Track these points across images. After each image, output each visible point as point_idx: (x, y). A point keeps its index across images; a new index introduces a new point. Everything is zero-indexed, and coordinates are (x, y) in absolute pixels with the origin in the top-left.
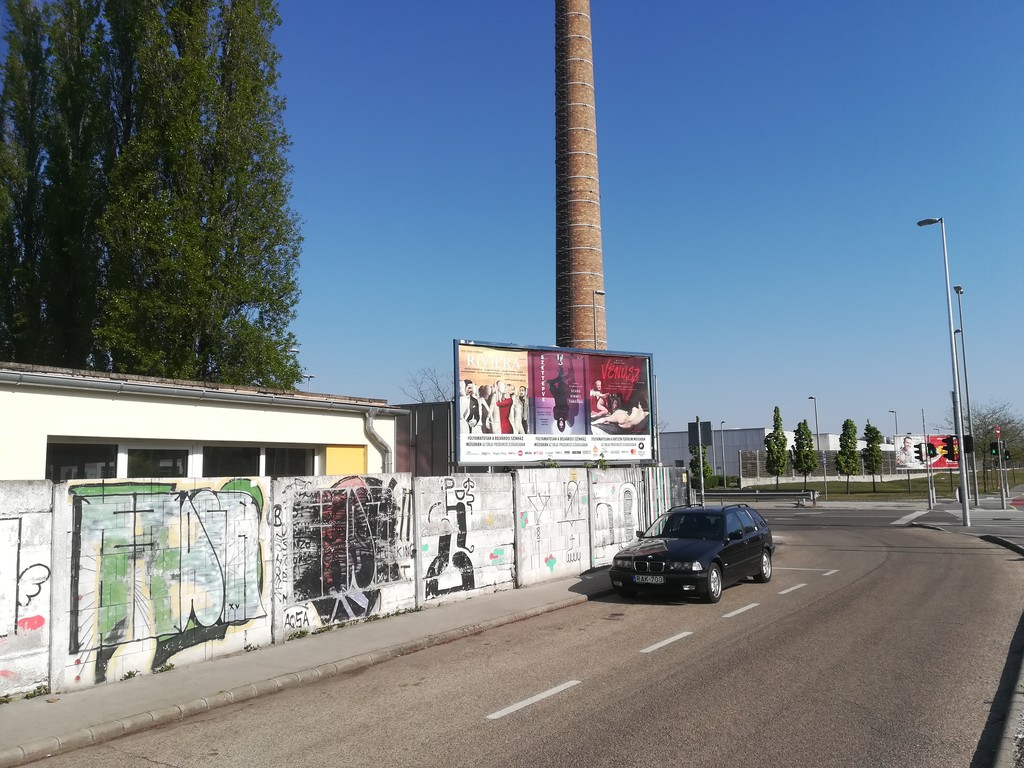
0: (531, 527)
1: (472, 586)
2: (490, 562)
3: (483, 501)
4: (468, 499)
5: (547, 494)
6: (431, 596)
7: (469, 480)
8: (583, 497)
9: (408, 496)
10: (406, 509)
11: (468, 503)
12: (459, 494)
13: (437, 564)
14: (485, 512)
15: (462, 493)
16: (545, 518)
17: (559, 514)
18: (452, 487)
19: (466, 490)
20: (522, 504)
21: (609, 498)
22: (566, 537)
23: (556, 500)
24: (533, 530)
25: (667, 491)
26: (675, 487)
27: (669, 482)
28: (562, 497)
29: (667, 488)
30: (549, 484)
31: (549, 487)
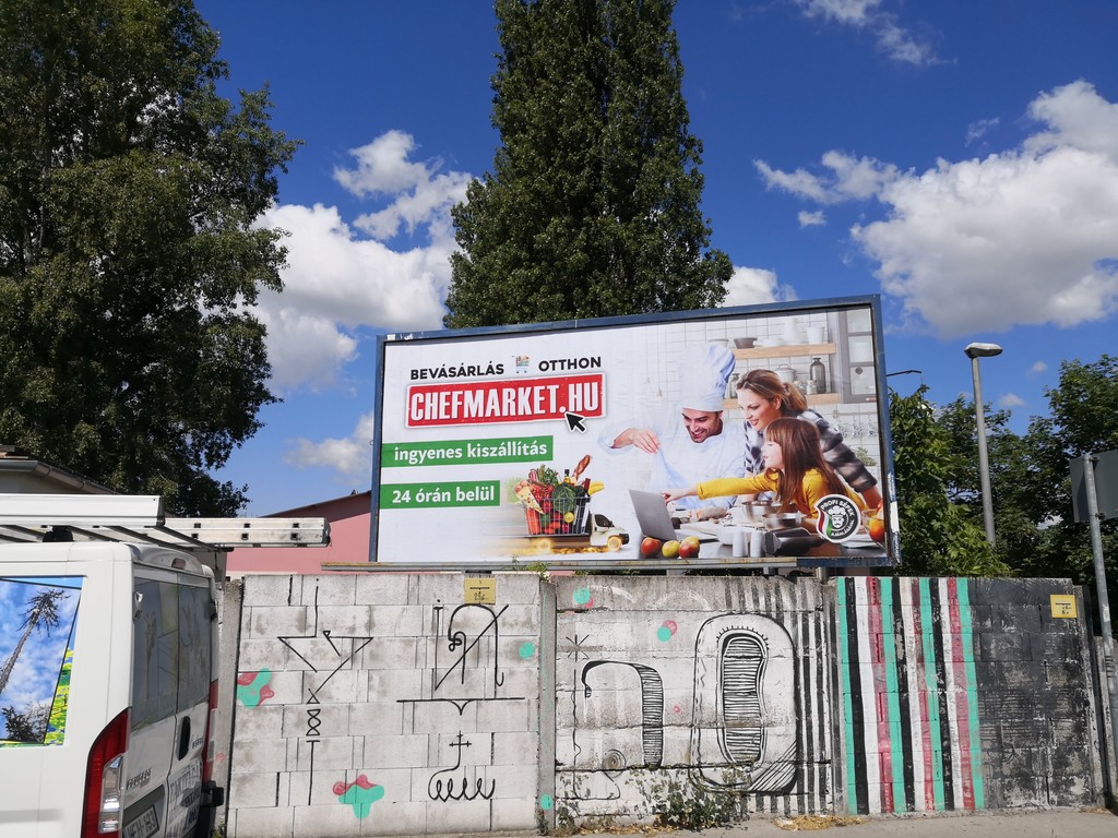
0: (283, 709)
5: (361, 632)
8: (518, 644)
16: (346, 688)
17: (411, 681)
20: (254, 653)
21: (645, 650)
22: (434, 738)
23: (397, 647)
24: (288, 714)
25: (957, 641)
26: (1006, 629)
27: (966, 615)
28: (423, 641)
29: (956, 632)
30: (371, 609)
31: (370, 616)
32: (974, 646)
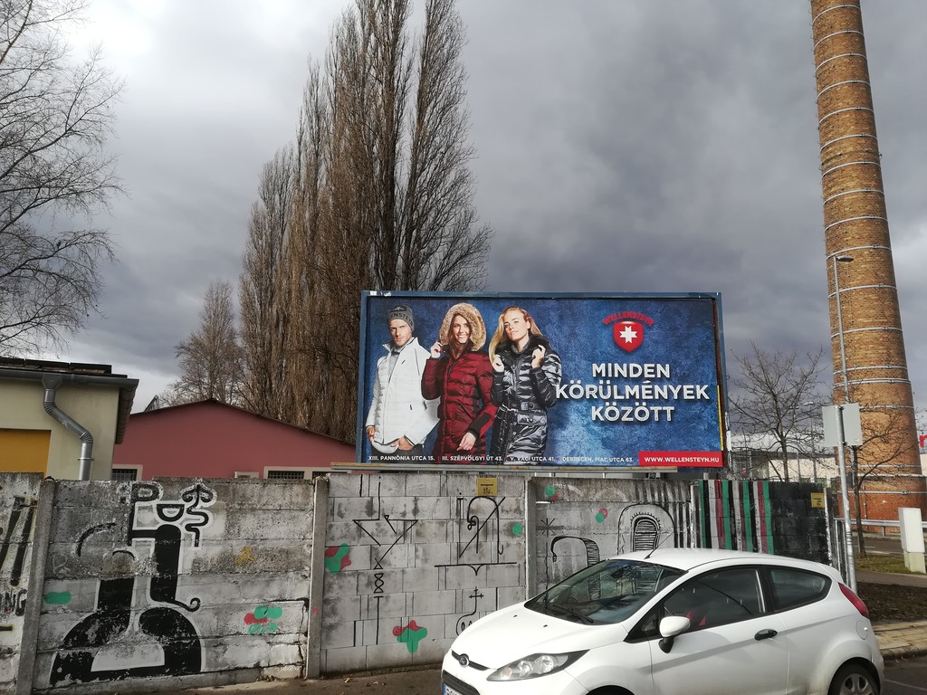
0: (357, 574)
1: (195, 668)
2: (245, 629)
3: (230, 525)
4: (187, 518)
5: (410, 516)
6: (67, 680)
7: (198, 489)
8: (512, 525)
9: (26, 510)
10: (19, 532)
11: (189, 527)
12: (165, 511)
13: (97, 626)
14: (234, 543)
15: (178, 510)
16: (400, 557)
17: (442, 551)
18: (152, 498)
19: (187, 505)
20: (336, 532)
21: (589, 528)
22: (459, 592)
23: (433, 527)
24: (362, 578)
25: (763, 522)
26: (789, 514)
27: (768, 506)
28: (451, 522)
29: (762, 516)
30: (416, 500)
31: (416, 504)
32: (772, 525)
